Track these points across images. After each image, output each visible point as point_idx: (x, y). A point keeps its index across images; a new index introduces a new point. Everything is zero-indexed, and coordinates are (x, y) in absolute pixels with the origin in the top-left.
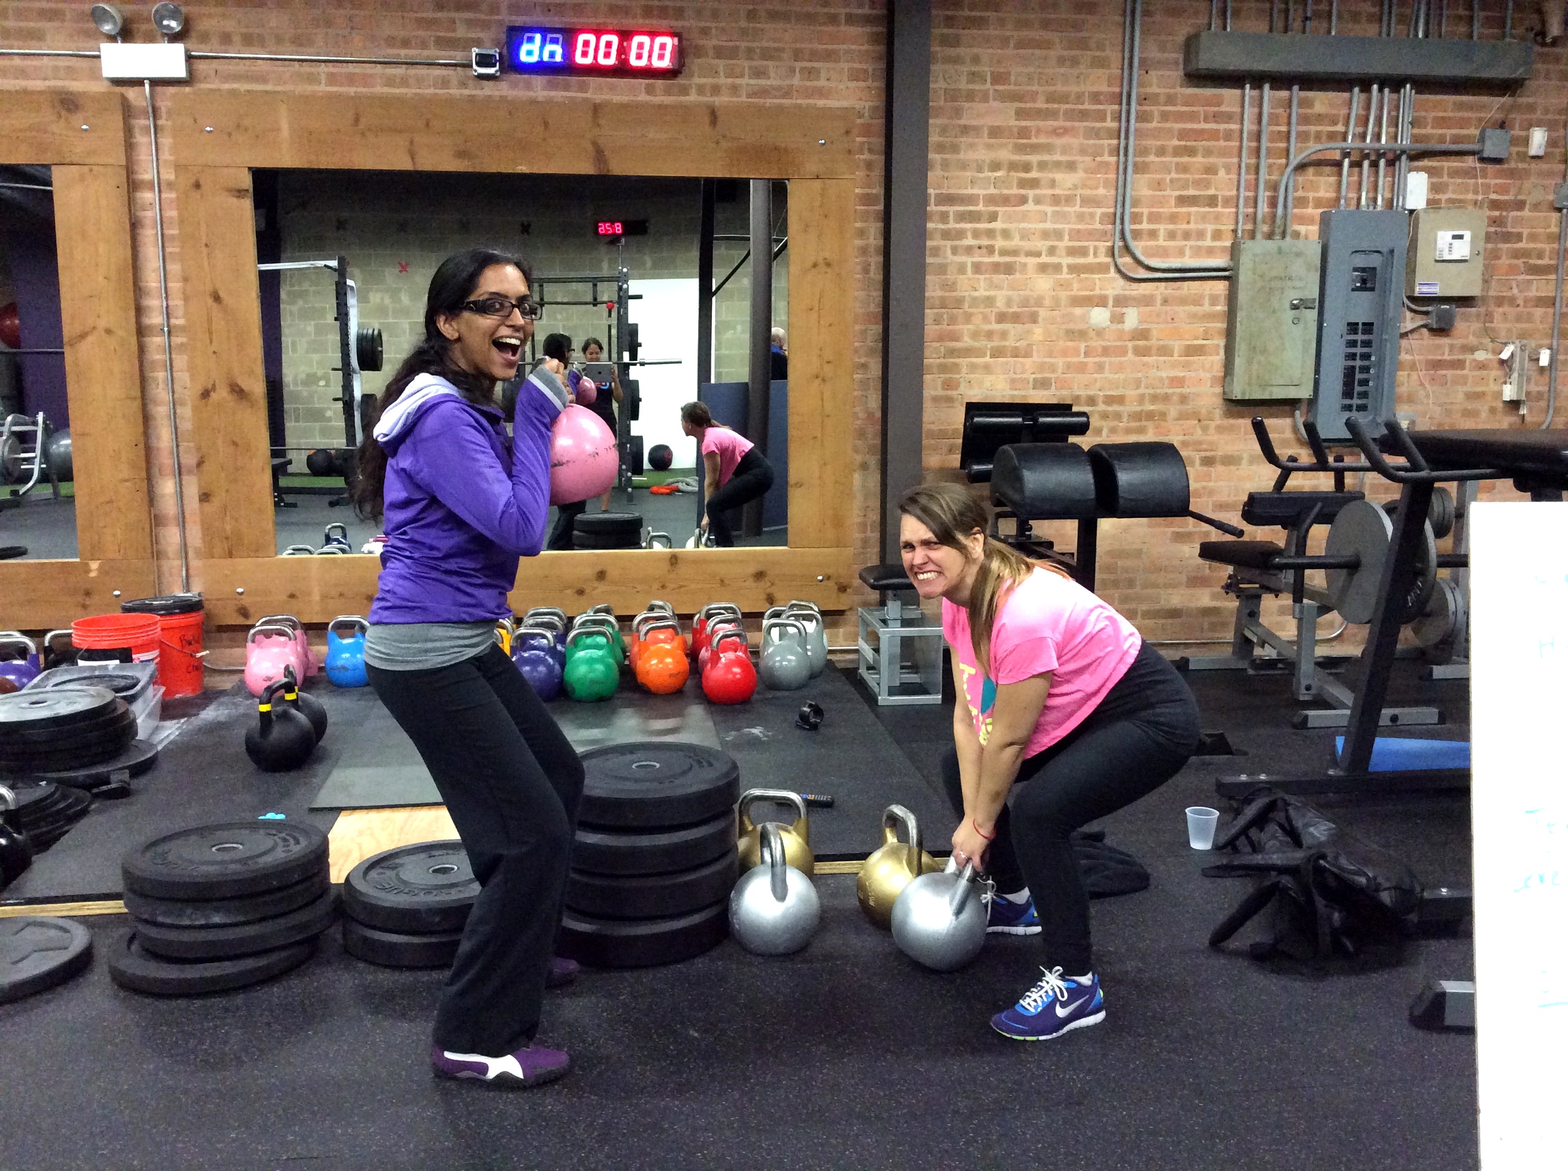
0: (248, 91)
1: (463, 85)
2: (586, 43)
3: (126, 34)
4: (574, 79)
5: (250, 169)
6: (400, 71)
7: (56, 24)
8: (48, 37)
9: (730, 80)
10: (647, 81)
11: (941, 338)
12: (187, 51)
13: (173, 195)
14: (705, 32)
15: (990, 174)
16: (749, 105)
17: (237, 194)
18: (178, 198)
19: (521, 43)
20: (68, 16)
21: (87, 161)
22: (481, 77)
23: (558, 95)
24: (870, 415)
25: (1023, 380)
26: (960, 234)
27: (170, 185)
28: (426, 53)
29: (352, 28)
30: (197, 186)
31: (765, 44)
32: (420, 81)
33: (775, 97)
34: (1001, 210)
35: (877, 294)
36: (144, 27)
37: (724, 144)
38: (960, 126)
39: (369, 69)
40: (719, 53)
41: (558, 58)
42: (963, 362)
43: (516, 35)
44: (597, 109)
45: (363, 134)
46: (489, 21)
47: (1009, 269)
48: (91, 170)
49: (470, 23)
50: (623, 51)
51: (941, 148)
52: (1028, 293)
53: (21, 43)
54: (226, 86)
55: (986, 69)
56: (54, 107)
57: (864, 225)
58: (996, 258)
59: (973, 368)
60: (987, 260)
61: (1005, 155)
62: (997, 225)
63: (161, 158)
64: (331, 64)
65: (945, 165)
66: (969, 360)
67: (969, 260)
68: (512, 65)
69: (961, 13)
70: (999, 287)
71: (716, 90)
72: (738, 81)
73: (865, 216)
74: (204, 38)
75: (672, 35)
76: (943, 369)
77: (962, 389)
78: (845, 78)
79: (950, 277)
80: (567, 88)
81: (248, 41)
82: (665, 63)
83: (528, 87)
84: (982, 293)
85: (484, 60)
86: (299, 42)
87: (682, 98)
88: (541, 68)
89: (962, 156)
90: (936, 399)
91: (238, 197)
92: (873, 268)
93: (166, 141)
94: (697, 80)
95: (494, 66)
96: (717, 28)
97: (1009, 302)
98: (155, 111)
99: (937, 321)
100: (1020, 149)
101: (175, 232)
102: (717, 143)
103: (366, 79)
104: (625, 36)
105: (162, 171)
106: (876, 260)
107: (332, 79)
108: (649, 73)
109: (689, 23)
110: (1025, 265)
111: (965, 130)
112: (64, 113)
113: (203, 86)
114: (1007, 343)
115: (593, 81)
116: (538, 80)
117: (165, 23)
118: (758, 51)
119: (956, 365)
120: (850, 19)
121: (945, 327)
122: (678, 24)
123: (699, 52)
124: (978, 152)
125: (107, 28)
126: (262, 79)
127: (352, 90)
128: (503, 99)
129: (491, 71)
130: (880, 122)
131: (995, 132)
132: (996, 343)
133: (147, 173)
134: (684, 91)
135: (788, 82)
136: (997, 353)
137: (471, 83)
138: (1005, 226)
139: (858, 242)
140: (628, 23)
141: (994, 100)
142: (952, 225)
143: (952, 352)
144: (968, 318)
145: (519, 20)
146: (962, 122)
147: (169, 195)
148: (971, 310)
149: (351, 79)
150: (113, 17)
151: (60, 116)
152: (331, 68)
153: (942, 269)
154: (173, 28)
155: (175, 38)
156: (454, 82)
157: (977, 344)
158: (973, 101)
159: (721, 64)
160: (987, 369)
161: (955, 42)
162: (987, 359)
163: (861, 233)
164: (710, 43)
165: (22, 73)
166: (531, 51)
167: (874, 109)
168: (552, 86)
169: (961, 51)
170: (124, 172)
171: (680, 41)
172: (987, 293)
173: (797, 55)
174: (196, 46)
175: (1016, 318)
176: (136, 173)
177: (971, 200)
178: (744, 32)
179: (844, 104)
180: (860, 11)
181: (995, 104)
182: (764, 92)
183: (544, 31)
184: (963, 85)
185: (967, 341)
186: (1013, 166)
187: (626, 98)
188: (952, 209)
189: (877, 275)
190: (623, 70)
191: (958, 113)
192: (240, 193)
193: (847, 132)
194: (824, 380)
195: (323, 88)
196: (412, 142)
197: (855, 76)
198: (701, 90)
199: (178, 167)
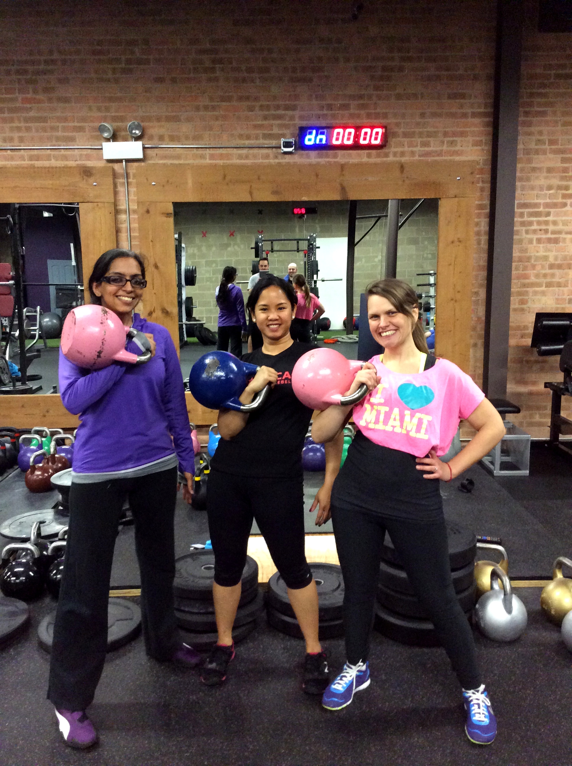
0: (172, 164)
1: (276, 157)
2: (338, 134)
3: (114, 138)
4: (331, 152)
5: (173, 203)
6: (244, 152)
7: (81, 134)
8: (77, 140)
9: (410, 149)
10: (367, 151)
11: (518, 278)
12: (143, 145)
13: (136, 216)
14: (398, 125)
15: (547, 192)
16: (420, 161)
17: (166, 215)
18: (138, 217)
19: (306, 135)
20: (87, 130)
21: (96, 201)
22: (286, 153)
23: (323, 161)
24: (479, 318)
25: (562, 299)
26: (531, 223)
27: (135, 211)
28: (258, 142)
29: (222, 131)
30: (148, 212)
31: (429, 130)
32: (255, 156)
33: (433, 156)
34: (552, 210)
35: (485, 256)
36: (123, 133)
37: (407, 182)
38: (530, 167)
39: (230, 151)
40: (406, 135)
41: (324, 142)
42: (530, 290)
43: (303, 132)
44: (343, 167)
45: (228, 184)
46: (289, 124)
47: (556, 241)
48: (98, 205)
49: (280, 126)
50: (357, 137)
51: (521, 179)
52: (566, 253)
53: (64, 143)
54: (161, 162)
55: (545, 137)
56: (80, 174)
57: (478, 220)
58: (549, 236)
59: (535, 293)
60: (544, 236)
61: (556, 182)
62: (550, 218)
63: (130, 198)
64: (211, 149)
65: (523, 188)
66: (534, 289)
67: (535, 237)
68: (301, 146)
69: (532, 109)
70: (550, 250)
71: (403, 154)
72: (414, 149)
73: (479, 216)
74: (151, 138)
75: (382, 127)
76: (519, 294)
77: (530, 304)
78: (470, 145)
79: (524, 245)
80: (327, 156)
81: (172, 139)
82: (378, 142)
83: (308, 157)
84: (541, 253)
85: (287, 145)
86: (196, 138)
87: (385, 159)
88: (315, 147)
89: (532, 183)
90: (515, 310)
91: (167, 217)
92: (483, 242)
93: (133, 190)
94: (393, 149)
95: (292, 147)
96: (404, 123)
97: (556, 258)
98: (127, 174)
99: (517, 269)
100: (562, 178)
101: (137, 234)
102: (404, 181)
103: (228, 157)
104: (358, 129)
105: (130, 204)
106: (484, 238)
107: (212, 157)
108: (370, 147)
109: (391, 121)
110: (564, 239)
111: (534, 169)
112: (85, 177)
113: (150, 162)
114: (554, 280)
115: (340, 152)
116: (313, 154)
117: (134, 132)
118: (425, 133)
119: (527, 292)
120: (474, 115)
121: (521, 272)
122: (384, 122)
123: (395, 135)
124: (541, 181)
125: (106, 135)
126: (178, 157)
127: (221, 162)
128: (295, 164)
129: (290, 150)
130: (488, 167)
131: (550, 170)
132: (548, 280)
133: (123, 206)
134: (386, 155)
135: (440, 148)
136: (549, 285)
137: (280, 157)
138: (555, 219)
139: (476, 229)
140: (358, 122)
141: (550, 153)
142: (526, 219)
143: (524, 285)
144: (534, 267)
145: (304, 123)
146: (533, 165)
147: (134, 216)
148: (535, 263)
149: (221, 157)
150: (109, 129)
151: (83, 179)
152: (212, 151)
153: (521, 241)
154: (137, 134)
155: (137, 138)
156: (271, 156)
157: (537, 280)
158: (538, 154)
159: (406, 140)
160: (543, 293)
161: (530, 124)
162: (543, 288)
163: (477, 224)
164: (400, 131)
165: (65, 158)
166: (310, 140)
167: (485, 161)
168: (321, 157)
169: (532, 129)
170: (113, 206)
171: (386, 131)
172: (544, 254)
173: (446, 134)
174: (146, 143)
175: (560, 267)
176: (119, 205)
177: (536, 205)
178: (418, 124)
179: (470, 158)
180: (479, 110)
181: (551, 156)
182: (428, 154)
183: (317, 129)
184: (533, 146)
185: (533, 279)
186: (559, 188)
187: (357, 160)
188: (526, 211)
189: (484, 246)
190: (356, 146)
191: (530, 161)
192: (168, 215)
193: (472, 173)
194: (456, 301)
195: (208, 161)
196: (251, 186)
197: (476, 144)
198: (395, 154)
199: (139, 203)
